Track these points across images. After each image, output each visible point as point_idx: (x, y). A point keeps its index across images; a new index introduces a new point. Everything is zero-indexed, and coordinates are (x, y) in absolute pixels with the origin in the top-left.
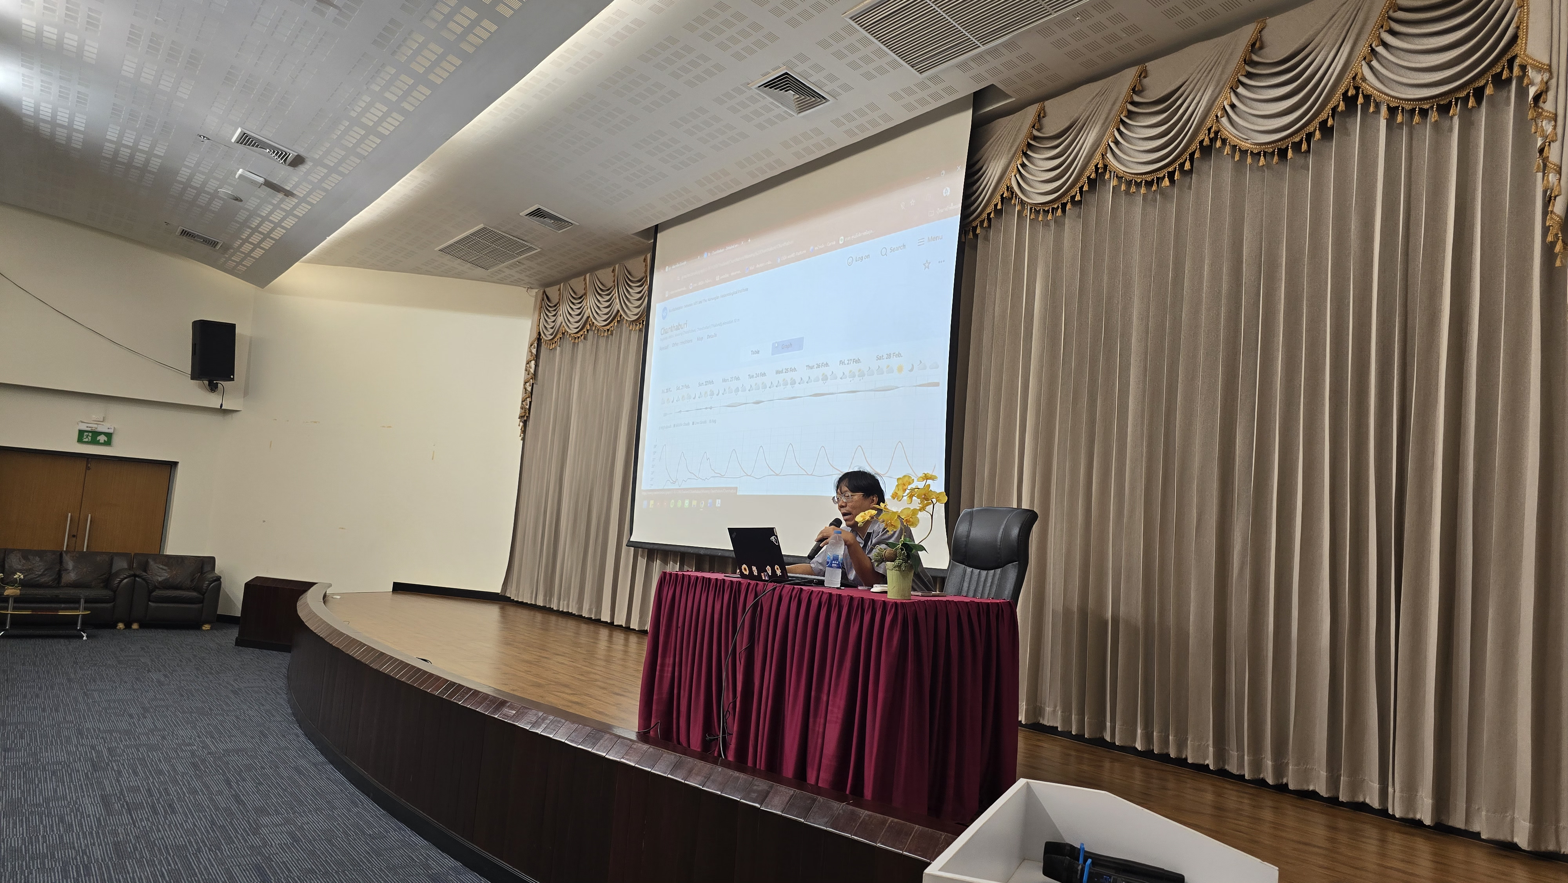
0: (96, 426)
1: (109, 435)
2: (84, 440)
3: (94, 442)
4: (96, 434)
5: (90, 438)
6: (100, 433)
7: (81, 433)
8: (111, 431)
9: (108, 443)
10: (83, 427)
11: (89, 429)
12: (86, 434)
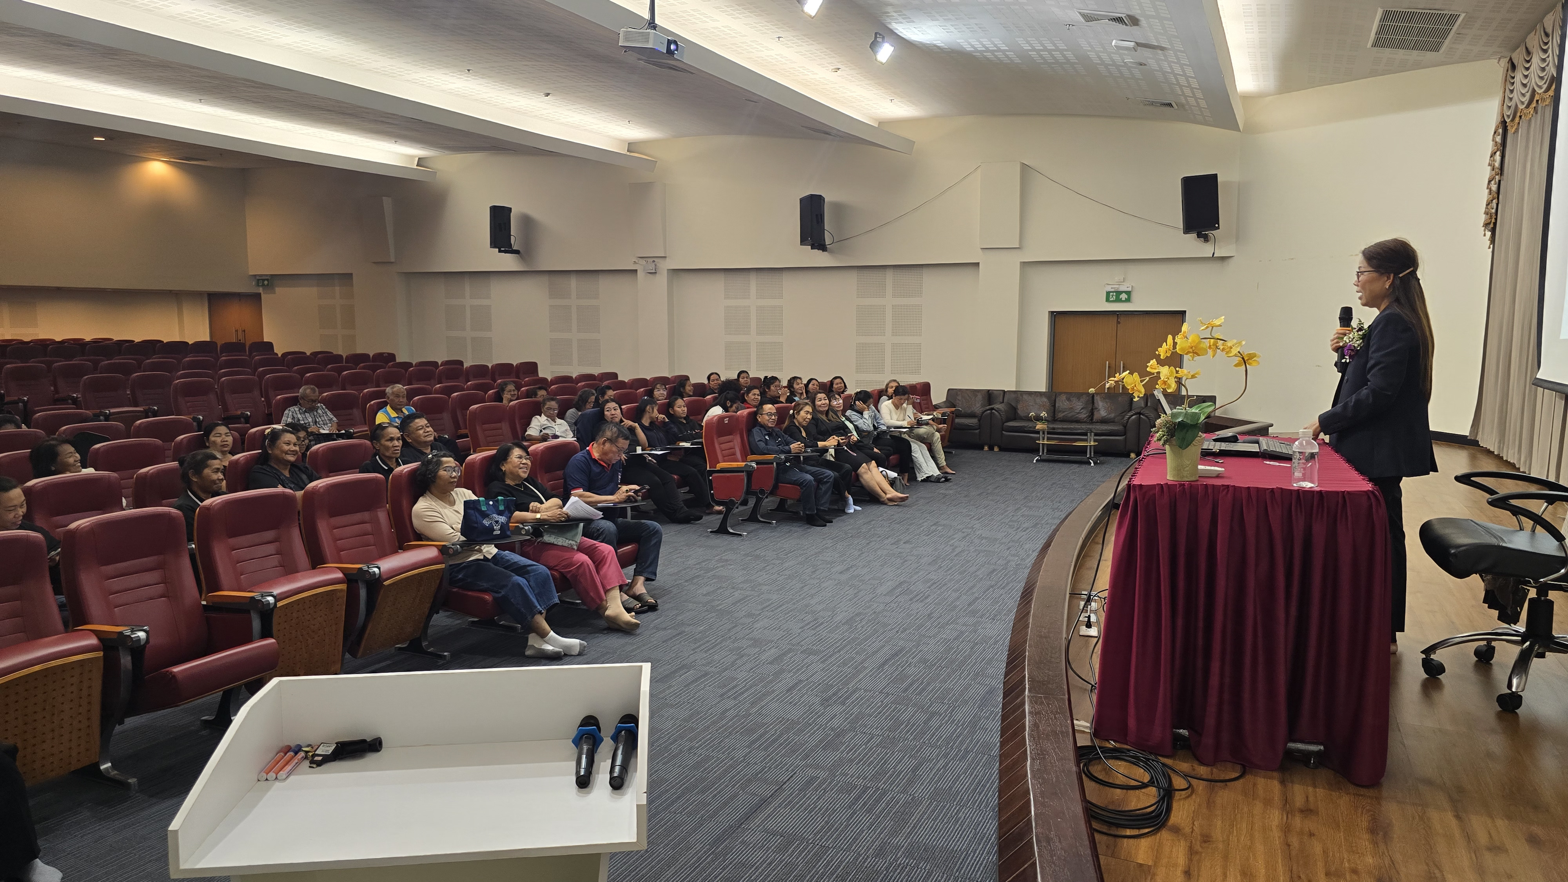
0: (1117, 286)
1: (1128, 293)
2: (1111, 299)
3: (1118, 300)
4: (1119, 293)
5: (1114, 297)
6: (1122, 292)
7: (1108, 293)
8: (1129, 289)
9: (1128, 300)
10: (1109, 289)
11: (1113, 290)
12: (1111, 294)
